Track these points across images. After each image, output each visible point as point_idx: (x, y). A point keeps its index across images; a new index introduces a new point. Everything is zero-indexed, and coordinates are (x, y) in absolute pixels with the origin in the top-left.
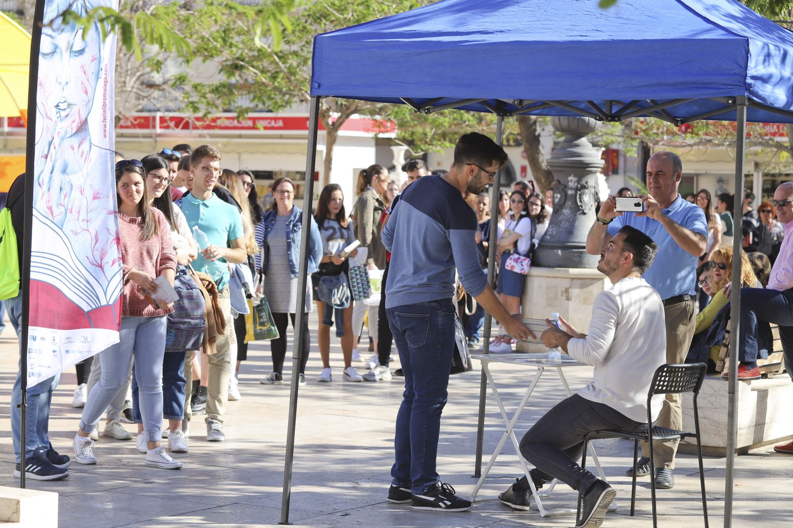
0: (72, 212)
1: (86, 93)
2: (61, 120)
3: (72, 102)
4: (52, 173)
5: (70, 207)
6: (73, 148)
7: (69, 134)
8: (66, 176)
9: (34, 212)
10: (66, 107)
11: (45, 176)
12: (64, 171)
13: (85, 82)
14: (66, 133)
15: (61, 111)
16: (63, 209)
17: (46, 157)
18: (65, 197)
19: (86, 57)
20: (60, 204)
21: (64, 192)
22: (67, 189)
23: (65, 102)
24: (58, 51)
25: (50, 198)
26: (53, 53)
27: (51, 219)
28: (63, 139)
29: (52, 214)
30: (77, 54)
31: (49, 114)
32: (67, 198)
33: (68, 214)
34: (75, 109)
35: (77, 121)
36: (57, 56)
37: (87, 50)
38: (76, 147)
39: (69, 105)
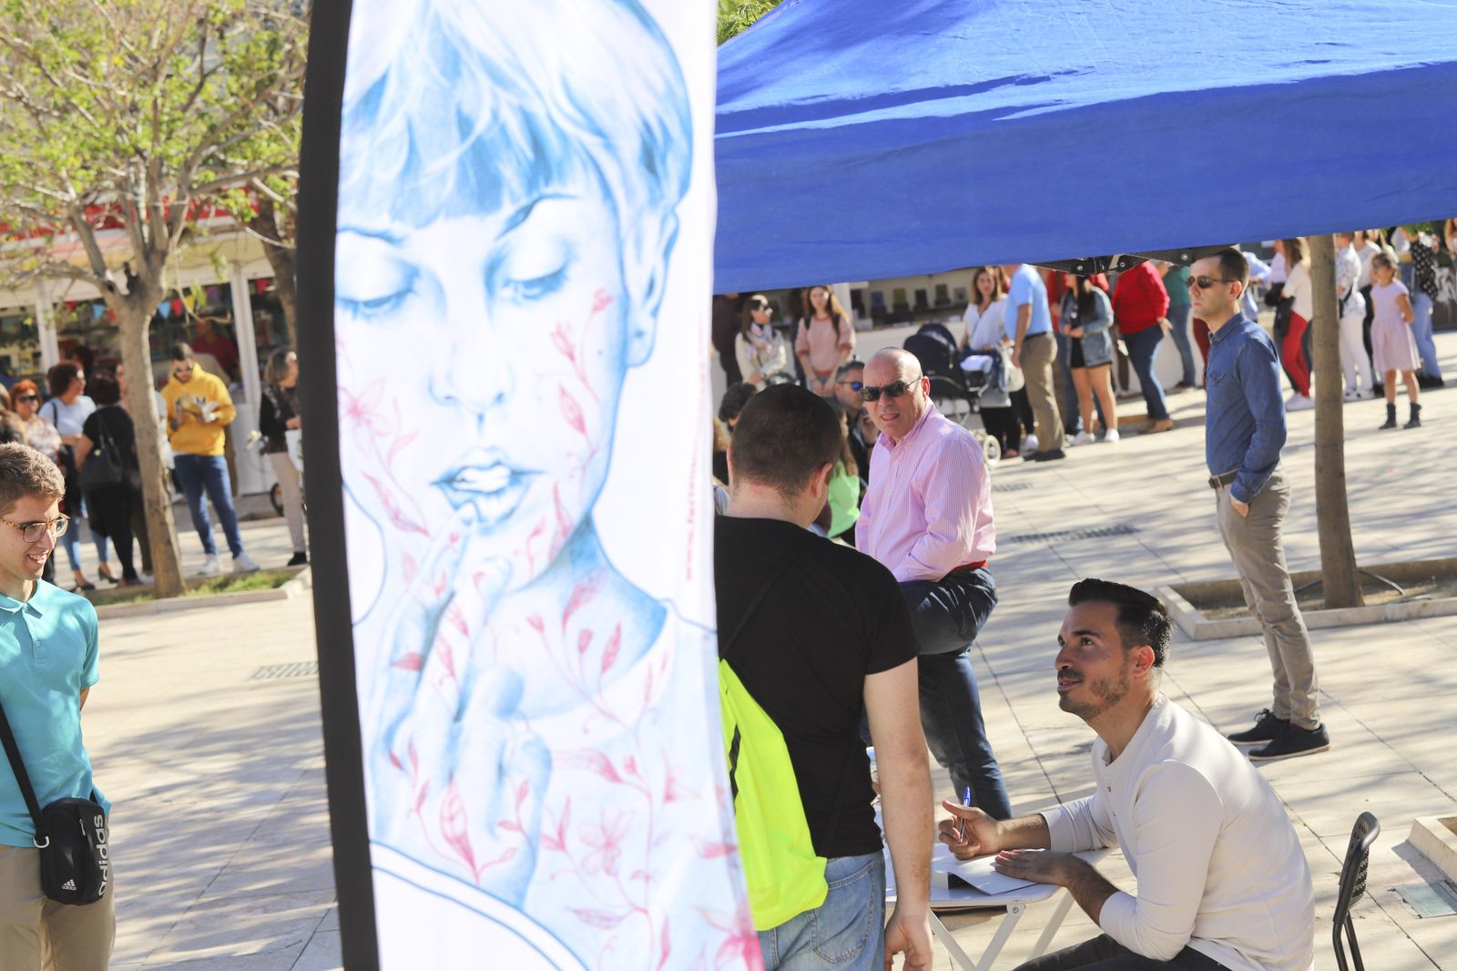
0: (561, 845)
1: (580, 424)
2: (486, 531)
3: (522, 460)
4: (458, 716)
5: (549, 829)
6: (539, 625)
7: (522, 576)
8: (520, 726)
9: (378, 855)
10: (502, 482)
11: (427, 728)
12: (509, 708)
13: (575, 387)
14: (509, 574)
15: (481, 501)
16: (515, 840)
17: (419, 664)
18: (522, 794)
19: (574, 300)
20: (503, 824)
21: (514, 780)
22: (524, 768)
23: (498, 463)
24: (420, 285)
25: (455, 807)
26: (400, 296)
27: (468, 875)
28: (495, 598)
29: (470, 858)
30: (536, 291)
31: (408, 512)
32: (529, 801)
33: (544, 854)
34: (539, 488)
35: (552, 527)
36: (417, 307)
37: (573, 272)
38: (552, 615)
39: (517, 476)
